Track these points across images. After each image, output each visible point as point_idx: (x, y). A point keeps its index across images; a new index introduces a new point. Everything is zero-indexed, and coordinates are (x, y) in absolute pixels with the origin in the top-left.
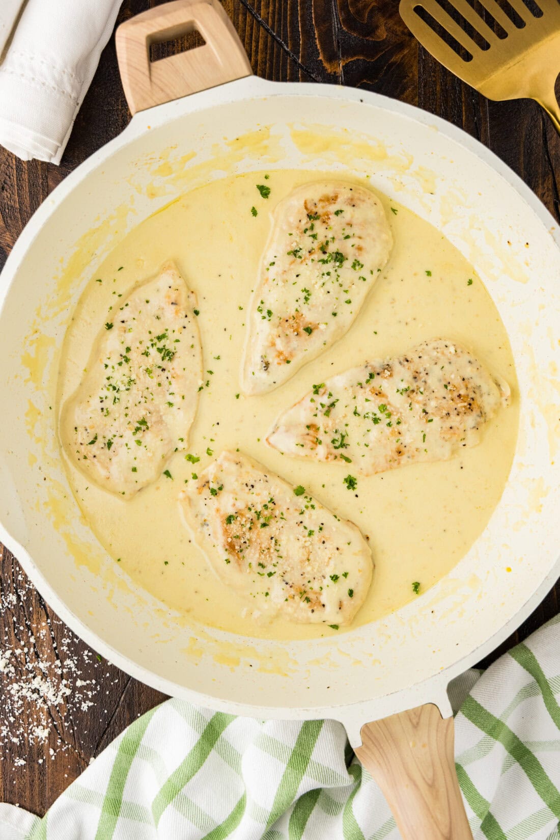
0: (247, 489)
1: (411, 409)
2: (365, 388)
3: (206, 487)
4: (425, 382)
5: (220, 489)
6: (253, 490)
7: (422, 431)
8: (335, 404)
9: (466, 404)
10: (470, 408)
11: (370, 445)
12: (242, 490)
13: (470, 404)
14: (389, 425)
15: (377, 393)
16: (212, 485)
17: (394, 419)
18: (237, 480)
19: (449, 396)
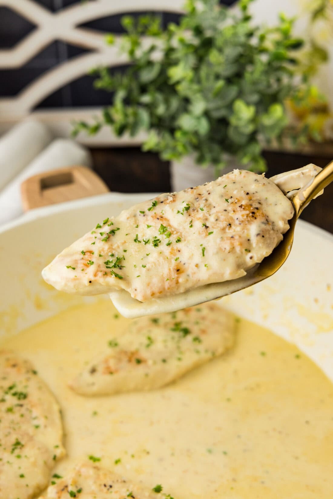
0: (105, 489)
1: (191, 226)
2: (147, 216)
3: (65, 490)
4: (206, 200)
5: (79, 491)
6: (111, 490)
7: (201, 245)
8: (115, 232)
9: (247, 212)
10: (253, 216)
11: (147, 267)
12: (101, 491)
13: (253, 213)
14: (169, 244)
15: (158, 217)
16: (70, 488)
17: (173, 238)
18: (95, 482)
19: (230, 209)
